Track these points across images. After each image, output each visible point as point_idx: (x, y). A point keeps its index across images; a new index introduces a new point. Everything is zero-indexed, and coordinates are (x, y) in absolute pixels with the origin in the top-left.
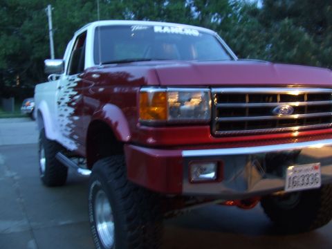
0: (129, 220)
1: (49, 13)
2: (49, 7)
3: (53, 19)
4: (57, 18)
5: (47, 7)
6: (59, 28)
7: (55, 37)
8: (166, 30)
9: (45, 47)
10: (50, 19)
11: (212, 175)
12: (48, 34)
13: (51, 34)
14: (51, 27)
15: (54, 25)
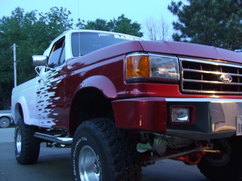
0: (116, 162)
1: (14, 49)
2: (14, 45)
3: (16, 54)
4: (19, 53)
5: (13, 45)
6: (21, 60)
7: (17, 67)
8: (122, 37)
9: (9, 74)
10: (15, 53)
11: (186, 118)
12: (13, 65)
13: (15, 64)
14: (15, 60)
15: (17, 59)
